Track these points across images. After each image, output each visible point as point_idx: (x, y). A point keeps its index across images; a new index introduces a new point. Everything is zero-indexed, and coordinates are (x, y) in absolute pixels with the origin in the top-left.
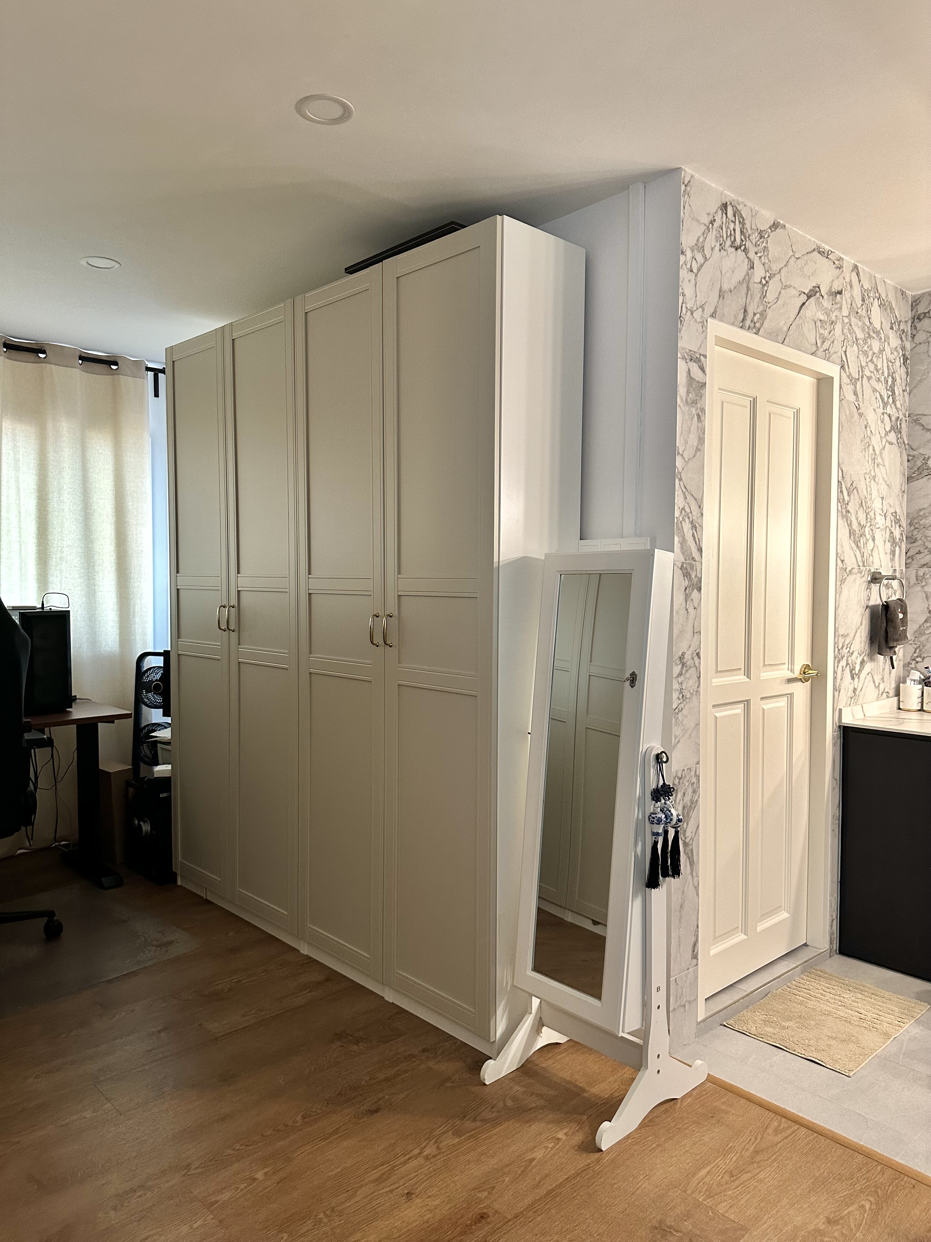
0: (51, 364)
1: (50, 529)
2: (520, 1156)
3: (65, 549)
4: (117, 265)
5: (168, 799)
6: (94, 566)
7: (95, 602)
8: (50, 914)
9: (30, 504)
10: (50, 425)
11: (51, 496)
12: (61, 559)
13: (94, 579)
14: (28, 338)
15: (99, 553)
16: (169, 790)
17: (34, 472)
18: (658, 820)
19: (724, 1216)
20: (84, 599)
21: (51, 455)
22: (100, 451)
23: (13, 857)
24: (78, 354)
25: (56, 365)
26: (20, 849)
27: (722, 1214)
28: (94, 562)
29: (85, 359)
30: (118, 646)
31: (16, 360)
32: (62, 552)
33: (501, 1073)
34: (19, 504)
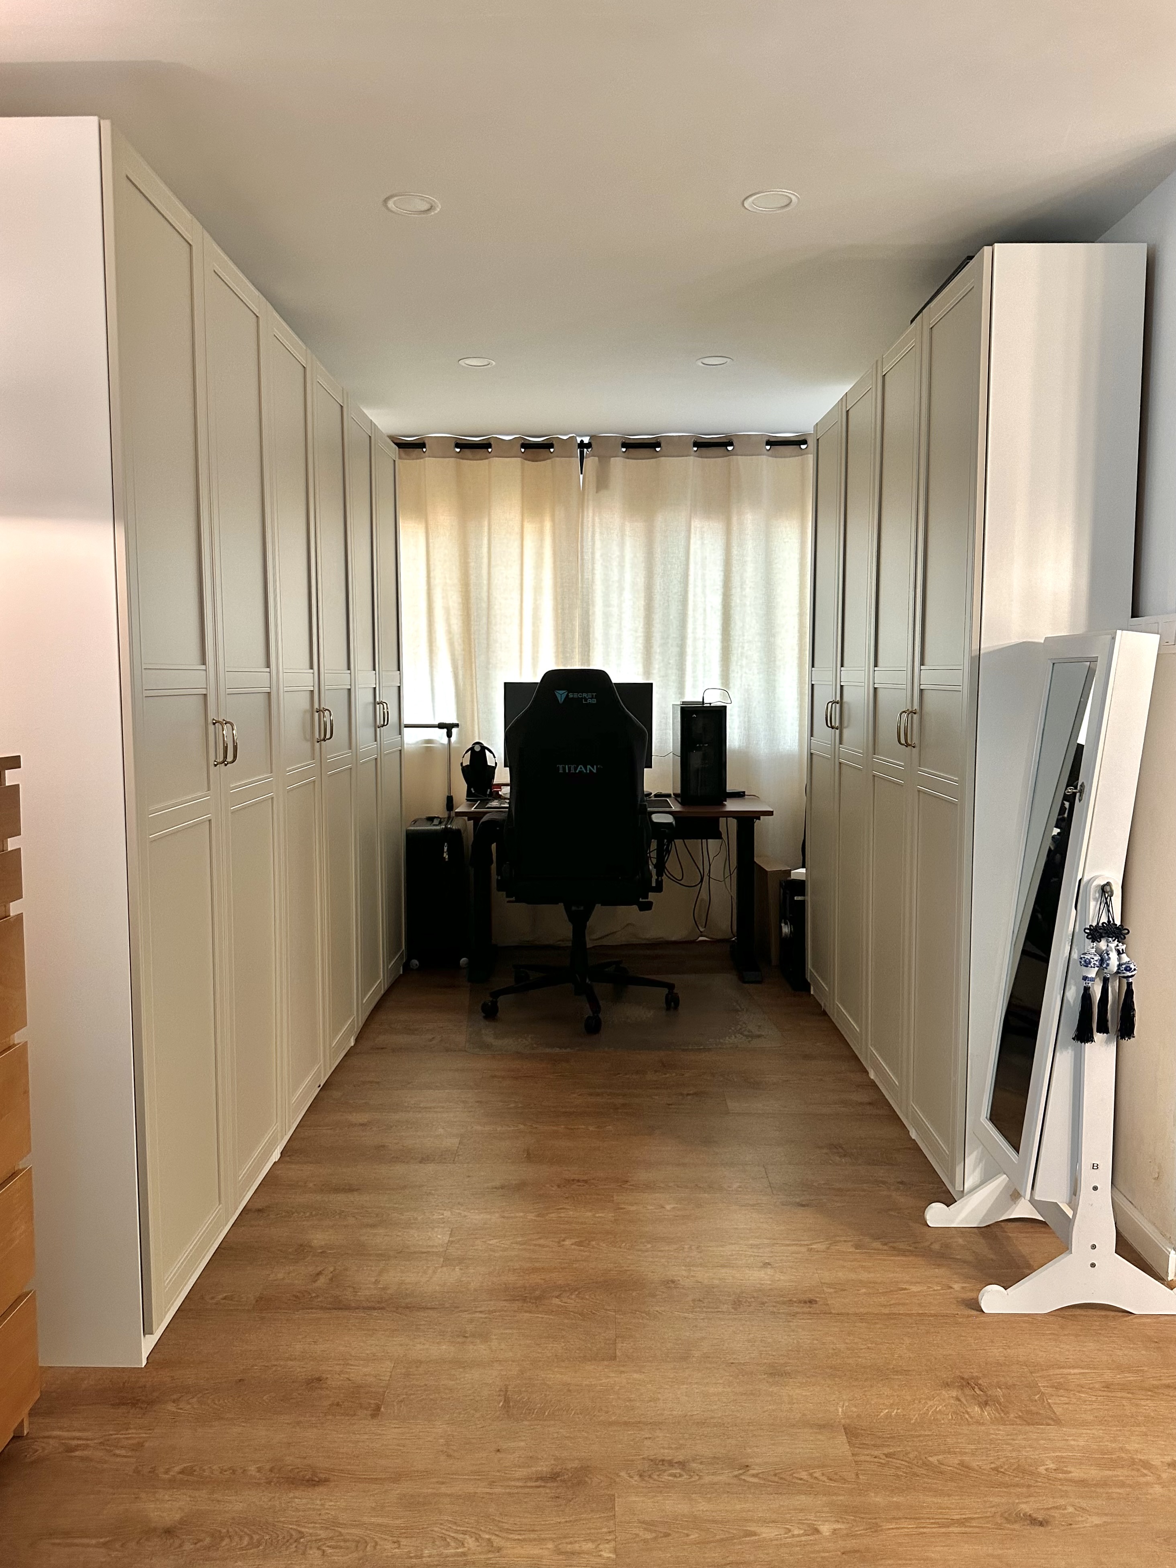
0: (737, 455)
1: (732, 625)
2: (897, 1282)
3: (746, 645)
4: (729, 360)
5: (803, 903)
6: (775, 661)
7: (775, 699)
8: (671, 987)
9: (716, 600)
10: (735, 519)
11: (733, 591)
12: (742, 654)
13: (774, 675)
14: (717, 432)
15: (781, 648)
16: (803, 894)
17: (721, 569)
18: (1085, 961)
19: (1050, 1407)
20: (763, 695)
21: (735, 551)
22: (786, 540)
23: (693, 942)
24: (765, 439)
25: (742, 455)
26: (702, 936)
27: (1049, 1404)
28: (775, 657)
29: (773, 443)
30: (797, 744)
31: (707, 458)
32: (743, 648)
33: (953, 1222)
34: (705, 601)
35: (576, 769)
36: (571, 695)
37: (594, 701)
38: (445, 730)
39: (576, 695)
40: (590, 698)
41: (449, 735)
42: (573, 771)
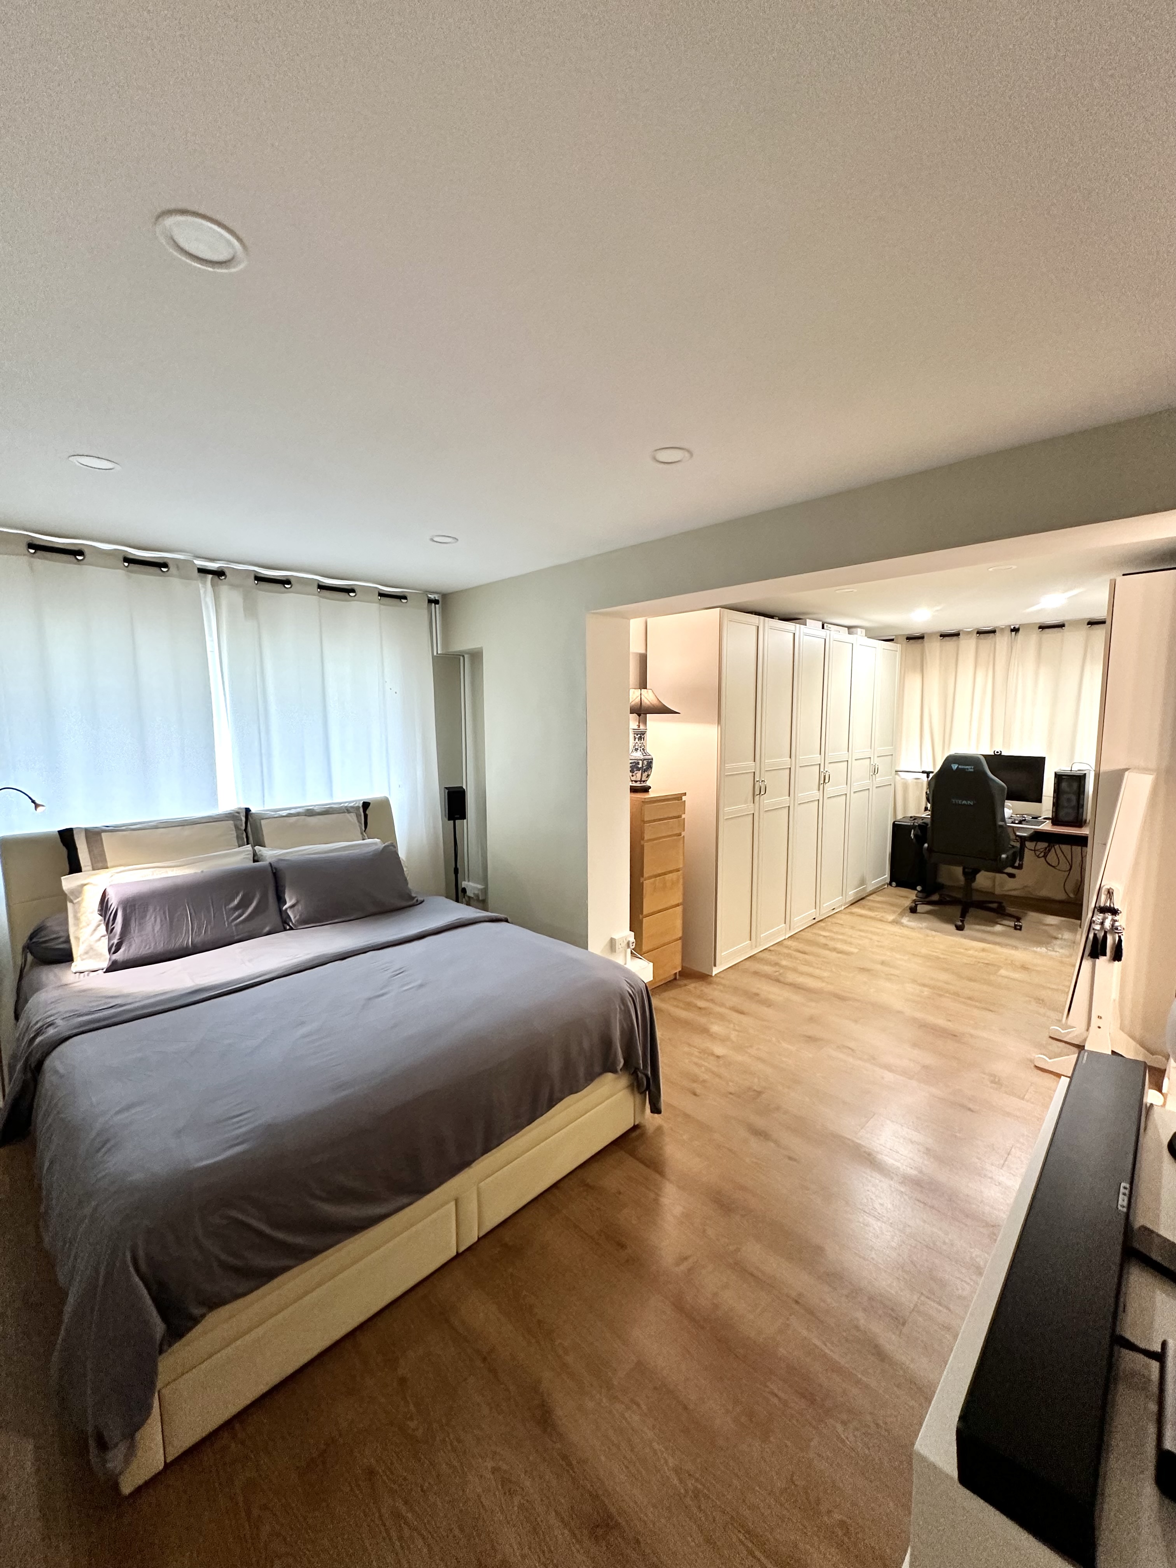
35: (961, 802)
36: (960, 767)
37: (972, 770)
38: (926, 774)
39: (963, 767)
40: (970, 768)
41: (928, 777)
42: (960, 803)
